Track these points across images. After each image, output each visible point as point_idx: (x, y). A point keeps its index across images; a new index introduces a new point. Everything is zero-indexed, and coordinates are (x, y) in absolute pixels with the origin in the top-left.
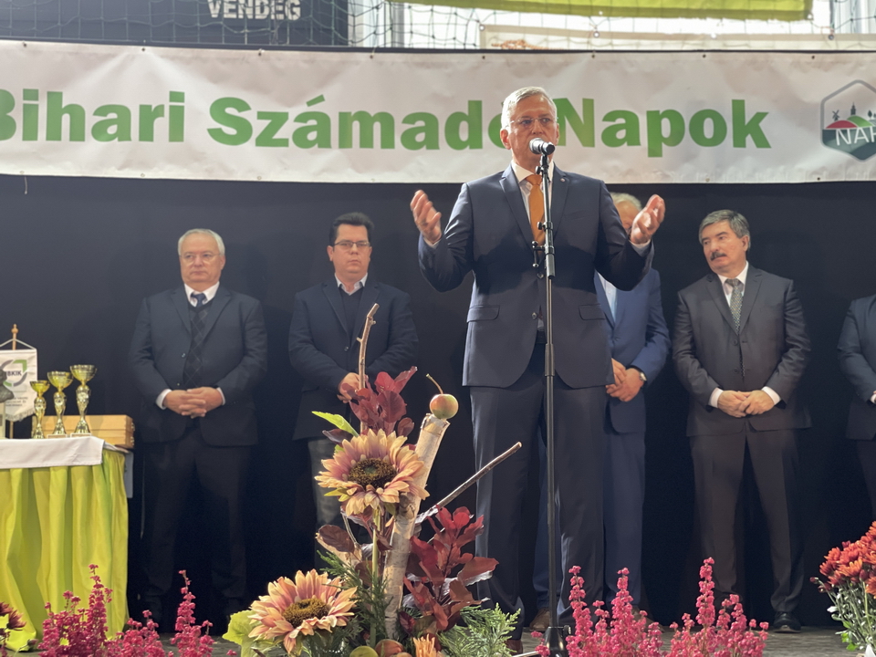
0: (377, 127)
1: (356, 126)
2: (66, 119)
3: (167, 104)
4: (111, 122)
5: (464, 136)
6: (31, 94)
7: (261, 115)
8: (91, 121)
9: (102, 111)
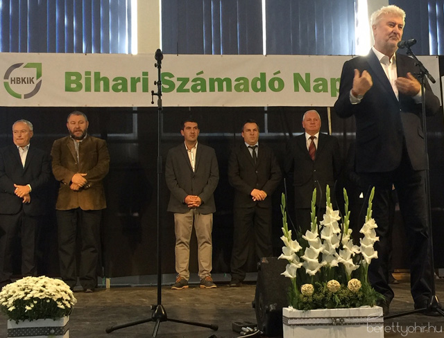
0: (225, 83)
1: (216, 83)
2: (102, 82)
3: (142, 77)
4: (119, 84)
5: (259, 86)
6: (88, 73)
7: (179, 79)
8: (111, 84)
9: (116, 79)
